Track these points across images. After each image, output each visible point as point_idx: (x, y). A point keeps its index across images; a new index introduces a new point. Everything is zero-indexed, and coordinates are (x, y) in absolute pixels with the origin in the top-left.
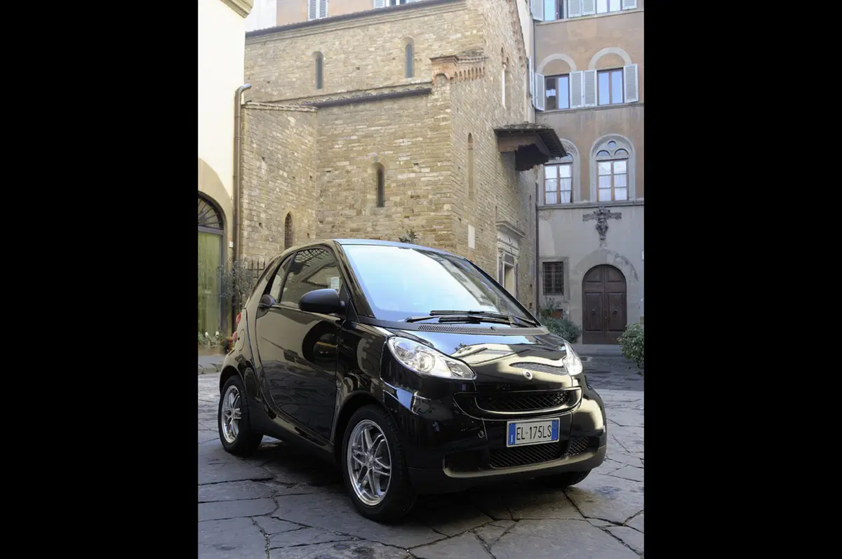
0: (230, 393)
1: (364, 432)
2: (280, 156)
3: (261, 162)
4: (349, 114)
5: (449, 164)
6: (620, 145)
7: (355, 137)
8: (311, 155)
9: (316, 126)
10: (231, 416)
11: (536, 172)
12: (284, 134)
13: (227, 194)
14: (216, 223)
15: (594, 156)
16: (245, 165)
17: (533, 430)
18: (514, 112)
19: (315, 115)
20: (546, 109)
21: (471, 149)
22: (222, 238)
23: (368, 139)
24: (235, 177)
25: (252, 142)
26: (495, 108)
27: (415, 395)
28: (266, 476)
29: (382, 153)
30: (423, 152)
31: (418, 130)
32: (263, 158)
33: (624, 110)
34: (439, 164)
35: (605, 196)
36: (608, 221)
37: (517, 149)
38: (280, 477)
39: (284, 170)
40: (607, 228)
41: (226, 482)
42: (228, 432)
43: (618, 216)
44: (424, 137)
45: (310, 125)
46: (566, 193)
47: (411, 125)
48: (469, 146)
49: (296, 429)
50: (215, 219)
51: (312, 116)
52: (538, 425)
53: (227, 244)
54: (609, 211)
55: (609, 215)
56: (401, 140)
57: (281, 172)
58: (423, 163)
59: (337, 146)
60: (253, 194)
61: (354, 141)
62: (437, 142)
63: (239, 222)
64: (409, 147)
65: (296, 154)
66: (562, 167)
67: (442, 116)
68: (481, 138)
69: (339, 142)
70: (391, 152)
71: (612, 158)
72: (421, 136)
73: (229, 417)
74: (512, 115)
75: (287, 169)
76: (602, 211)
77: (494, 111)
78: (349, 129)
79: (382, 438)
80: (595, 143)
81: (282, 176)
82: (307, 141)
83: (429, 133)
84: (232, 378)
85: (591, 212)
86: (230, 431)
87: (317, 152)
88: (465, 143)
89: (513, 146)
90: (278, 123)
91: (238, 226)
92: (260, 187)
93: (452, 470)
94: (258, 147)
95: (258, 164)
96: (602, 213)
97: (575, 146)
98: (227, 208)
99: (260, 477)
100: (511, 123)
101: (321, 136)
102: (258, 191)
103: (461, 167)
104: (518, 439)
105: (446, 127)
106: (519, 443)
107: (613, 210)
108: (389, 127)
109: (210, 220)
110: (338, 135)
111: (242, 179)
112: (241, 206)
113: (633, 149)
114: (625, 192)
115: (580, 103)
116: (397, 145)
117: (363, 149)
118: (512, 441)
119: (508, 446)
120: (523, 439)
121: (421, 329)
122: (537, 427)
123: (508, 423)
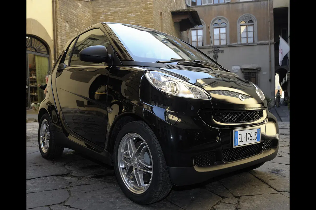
0: (44, 124)
1: (129, 142)
2: (75, 21)
3: (66, 23)
4: (106, 3)
5: (153, 24)
6: (223, 21)
7: (109, 13)
8: (89, 22)
9: (91, 8)
10: (45, 137)
11: (188, 33)
12: (76, 11)
13: (50, 38)
14: (46, 51)
15: (212, 25)
16: (59, 24)
18: (179, 5)
19: (90, 3)
20: (191, 6)
21: (162, 19)
22: (49, 59)
23: (116, 14)
24: (54, 30)
25: (61, 14)
26: (171, 2)
27: (167, 110)
28: (65, 172)
29: (122, 20)
30: (141, 19)
31: (138, 9)
32: (67, 22)
33: (225, 5)
34: (148, 25)
35: (216, 43)
36: (218, 53)
37: (181, 21)
38: (74, 173)
39: (77, 28)
40: (218, 57)
41: (39, 178)
42: (44, 147)
43: (222, 51)
44: (141, 12)
45: (89, 8)
46: (200, 42)
47: (135, 7)
48: (161, 18)
49: (86, 144)
50: (45, 50)
51: (89, 3)
52: (250, 131)
53: (51, 62)
54: (219, 49)
55: (218, 51)
56: (131, 14)
57: (76, 29)
58: (141, 24)
59: (101, 18)
60: (63, 38)
61: (109, 15)
62: (147, 14)
63: (56, 51)
64: (134, 17)
65: (82, 21)
66: (199, 31)
67: (149, 3)
68: (166, 15)
69: (102, 16)
70: (126, 20)
71: (220, 27)
72: (140, 12)
73: (44, 138)
74: (178, 6)
75: (78, 27)
76: (216, 49)
77: (171, 3)
78: (106, 10)
79: (144, 145)
80: (212, 21)
81: (76, 31)
82: (87, 15)
83: (143, 10)
84: (44, 115)
85: (211, 50)
86: (45, 146)
87: (92, 21)
88: (159, 16)
89: (179, 19)
90: (74, 6)
91: (56, 53)
92: (66, 35)
93: (199, 166)
94: (64, 16)
95: (64, 24)
96: (215, 50)
97: (204, 22)
98: (51, 44)
99: (60, 173)
100: (178, 9)
101: (94, 13)
102: (65, 37)
103: (158, 26)
104: (239, 142)
105: (151, 8)
106: (240, 144)
107: (220, 49)
108: (125, 8)
109: (43, 50)
110: (102, 13)
111: (57, 31)
112: (57, 44)
113: (229, 23)
114: (225, 41)
115: (206, 3)
116: (129, 16)
117: (113, 19)
118: (236, 144)
119: (234, 147)
120: (242, 141)
121: (167, 68)
122: (249, 133)
123: (234, 131)
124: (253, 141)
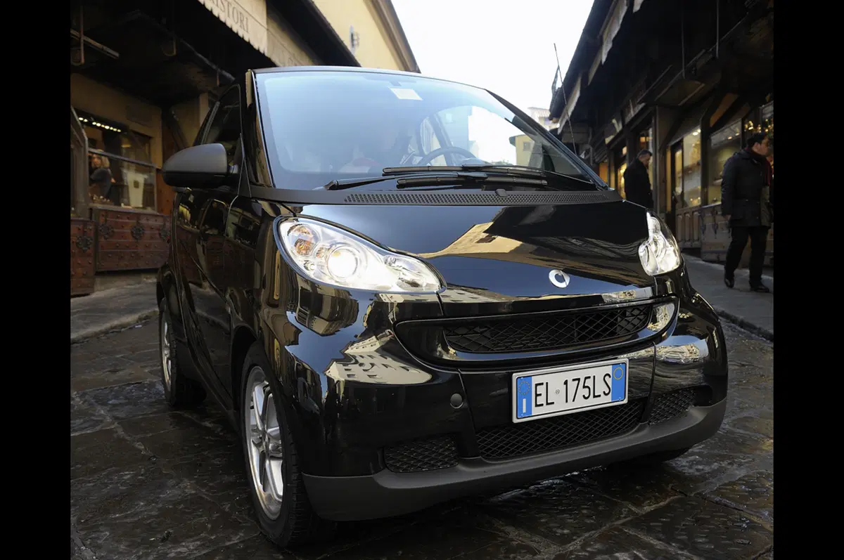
17: (572, 385)
52: (581, 375)
104: (537, 405)
118: (524, 411)
119: (515, 420)
120: (548, 404)
121: (348, 202)
122: (579, 380)
123: (515, 376)
124: (597, 401)
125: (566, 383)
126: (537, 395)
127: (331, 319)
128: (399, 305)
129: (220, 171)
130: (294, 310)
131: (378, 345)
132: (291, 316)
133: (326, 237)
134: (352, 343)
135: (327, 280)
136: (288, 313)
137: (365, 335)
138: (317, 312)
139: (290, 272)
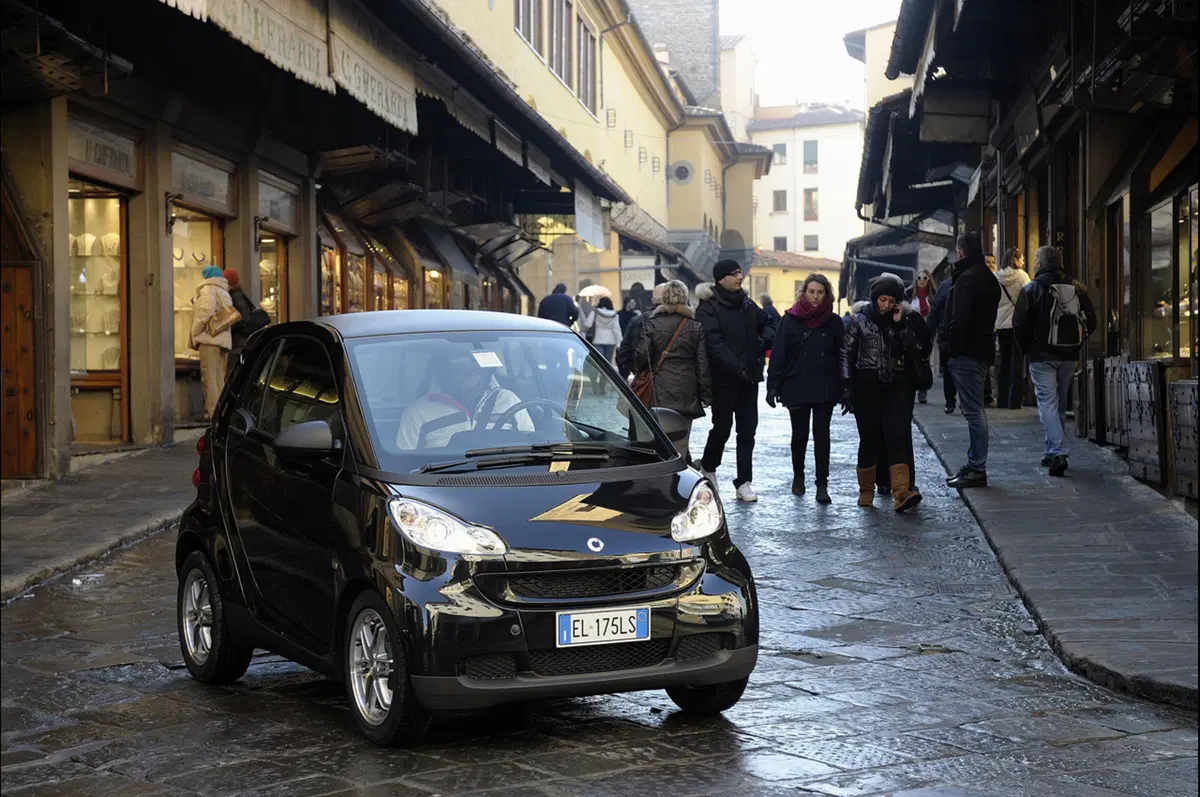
17: (603, 624)
52: (610, 616)
104: (575, 636)
106: (577, 642)
118: (565, 639)
119: (558, 646)
120: (583, 636)
121: (441, 483)
122: (608, 619)
123: (558, 614)
124: (623, 636)
125: (598, 621)
126: (575, 629)
127: (428, 570)
128: (477, 563)
129: (327, 447)
130: (400, 564)
131: (462, 590)
132: (399, 568)
133: (424, 513)
134: (444, 587)
135: (425, 545)
136: (397, 566)
137: (453, 582)
138: (417, 565)
139: (397, 536)
